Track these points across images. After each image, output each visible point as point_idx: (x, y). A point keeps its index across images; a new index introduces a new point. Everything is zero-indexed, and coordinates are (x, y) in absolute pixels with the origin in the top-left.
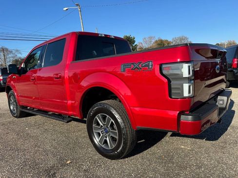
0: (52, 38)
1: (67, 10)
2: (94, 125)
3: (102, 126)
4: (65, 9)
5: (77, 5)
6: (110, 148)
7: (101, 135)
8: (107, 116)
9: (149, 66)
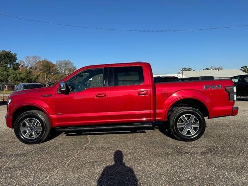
2: (178, 124)
7: (185, 128)
8: (191, 115)
9: (220, 87)
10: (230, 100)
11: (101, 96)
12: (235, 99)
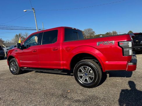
0: (45, 29)
1: (26, 11)
2: (78, 72)
3: (83, 72)
4: (25, 11)
6: (89, 83)
7: (83, 77)
8: (88, 67)
9: (112, 43)
10: (123, 55)
12: (131, 54)
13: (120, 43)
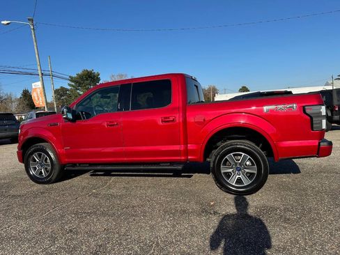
1: (8, 24)
3: (233, 165)
4: (5, 22)
5: (32, 20)
6: (246, 184)
7: (233, 174)
8: (243, 154)
9: (293, 107)
10: (312, 128)
11: (113, 125)
12: (324, 127)
13: (306, 107)
